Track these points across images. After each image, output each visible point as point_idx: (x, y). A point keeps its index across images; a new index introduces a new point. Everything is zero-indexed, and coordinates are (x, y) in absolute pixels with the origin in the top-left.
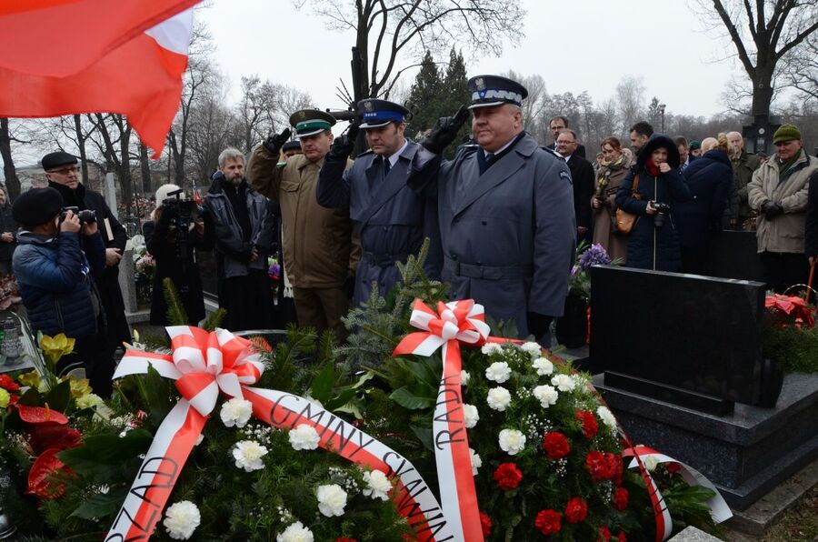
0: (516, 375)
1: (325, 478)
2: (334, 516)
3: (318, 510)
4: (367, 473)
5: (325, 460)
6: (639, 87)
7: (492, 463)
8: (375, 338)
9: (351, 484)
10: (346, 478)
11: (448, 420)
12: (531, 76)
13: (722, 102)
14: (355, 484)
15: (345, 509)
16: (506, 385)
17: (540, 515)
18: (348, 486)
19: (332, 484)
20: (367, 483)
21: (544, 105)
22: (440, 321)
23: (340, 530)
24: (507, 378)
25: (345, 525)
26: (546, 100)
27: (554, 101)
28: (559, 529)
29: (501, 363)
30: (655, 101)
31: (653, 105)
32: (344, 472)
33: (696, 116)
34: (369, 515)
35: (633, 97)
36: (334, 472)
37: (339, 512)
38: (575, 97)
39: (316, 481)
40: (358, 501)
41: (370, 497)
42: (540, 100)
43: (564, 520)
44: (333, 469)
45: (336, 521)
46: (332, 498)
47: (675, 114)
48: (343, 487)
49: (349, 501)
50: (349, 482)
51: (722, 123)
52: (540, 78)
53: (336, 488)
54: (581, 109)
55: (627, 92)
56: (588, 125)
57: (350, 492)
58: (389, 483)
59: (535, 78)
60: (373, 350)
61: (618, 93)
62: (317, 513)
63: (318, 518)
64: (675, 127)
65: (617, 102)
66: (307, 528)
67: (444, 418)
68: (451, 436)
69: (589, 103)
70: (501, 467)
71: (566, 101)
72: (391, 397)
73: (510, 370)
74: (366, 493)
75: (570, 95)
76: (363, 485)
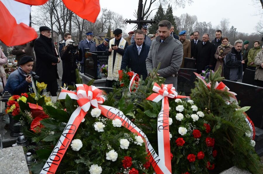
0: (186, 110)
1: (123, 137)
2: (125, 149)
3: (120, 146)
4: (136, 136)
5: (123, 130)
6: (228, 22)
7: (175, 137)
8: (140, 93)
9: (131, 139)
10: (129, 137)
11: (163, 122)
12: (193, 16)
13: (255, 29)
14: (132, 140)
15: (128, 147)
16: (182, 113)
17: (189, 155)
18: (130, 140)
19: (125, 139)
20: (136, 140)
21: (196, 25)
22: (162, 90)
23: (126, 154)
24: (183, 110)
25: (128, 152)
26: (197, 23)
27: (200, 24)
28: (194, 160)
29: (181, 106)
30: (233, 27)
31: (232, 28)
32: (129, 135)
33: (246, 33)
34: (136, 150)
35: (225, 25)
36: (126, 135)
37: (127, 148)
38: (207, 23)
39: (120, 137)
40: (132, 145)
41: (136, 144)
42: (195, 23)
43: (197, 158)
44: (125, 134)
45: (125, 150)
46: (125, 143)
47: (239, 32)
48: (128, 140)
49: (130, 145)
50: (130, 138)
51: (254, 36)
52: (196, 16)
53: (126, 140)
54: (208, 28)
55: (224, 23)
56: (210, 33)
57: (130, 142)
58: (143, 140)
59: (194, 16)
60: (139, 97)
61: (221, 24)
62: (119, 148)
63: (119, 149)
64: (238, 36)
65: (220, 26)
66: (116, 152)
67: (162, 121)
68: (163, 128)
69: (211, 26)
70: (178, 139)
71: (204, 24)
72: (144, 113)
73: (184, 108)
74: (135, 143)
75: (205, 22)
76: (135, 140)
